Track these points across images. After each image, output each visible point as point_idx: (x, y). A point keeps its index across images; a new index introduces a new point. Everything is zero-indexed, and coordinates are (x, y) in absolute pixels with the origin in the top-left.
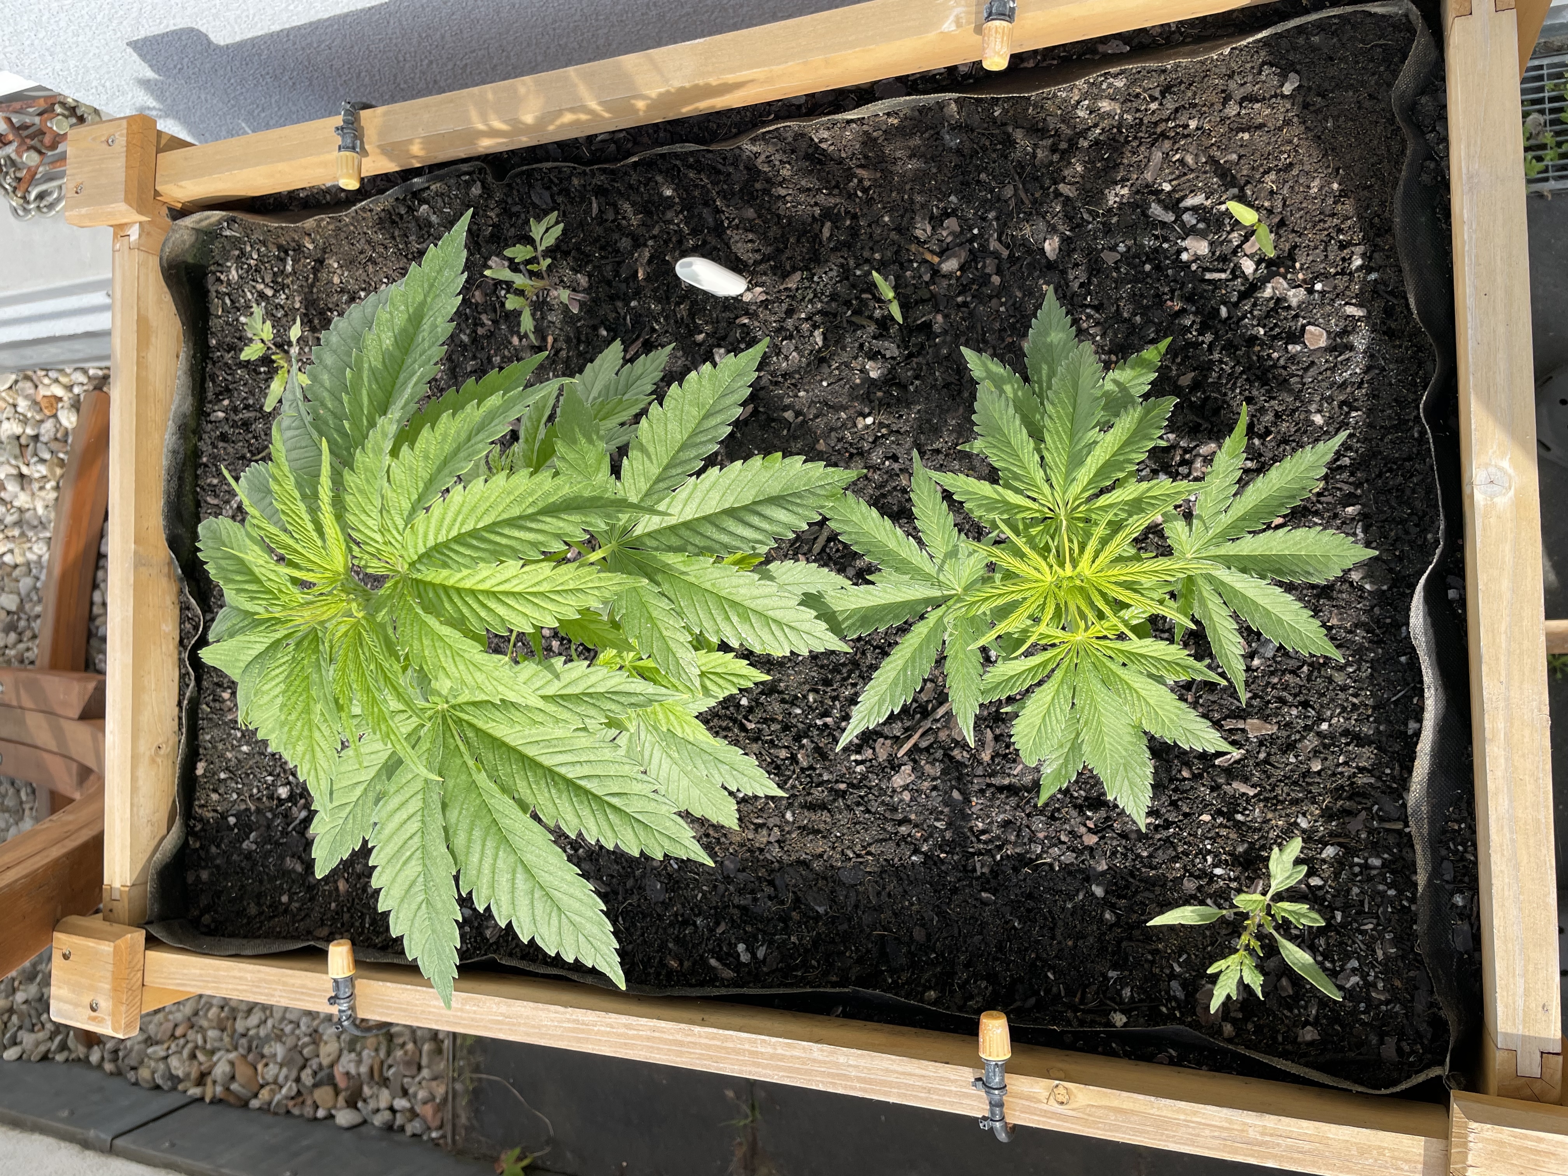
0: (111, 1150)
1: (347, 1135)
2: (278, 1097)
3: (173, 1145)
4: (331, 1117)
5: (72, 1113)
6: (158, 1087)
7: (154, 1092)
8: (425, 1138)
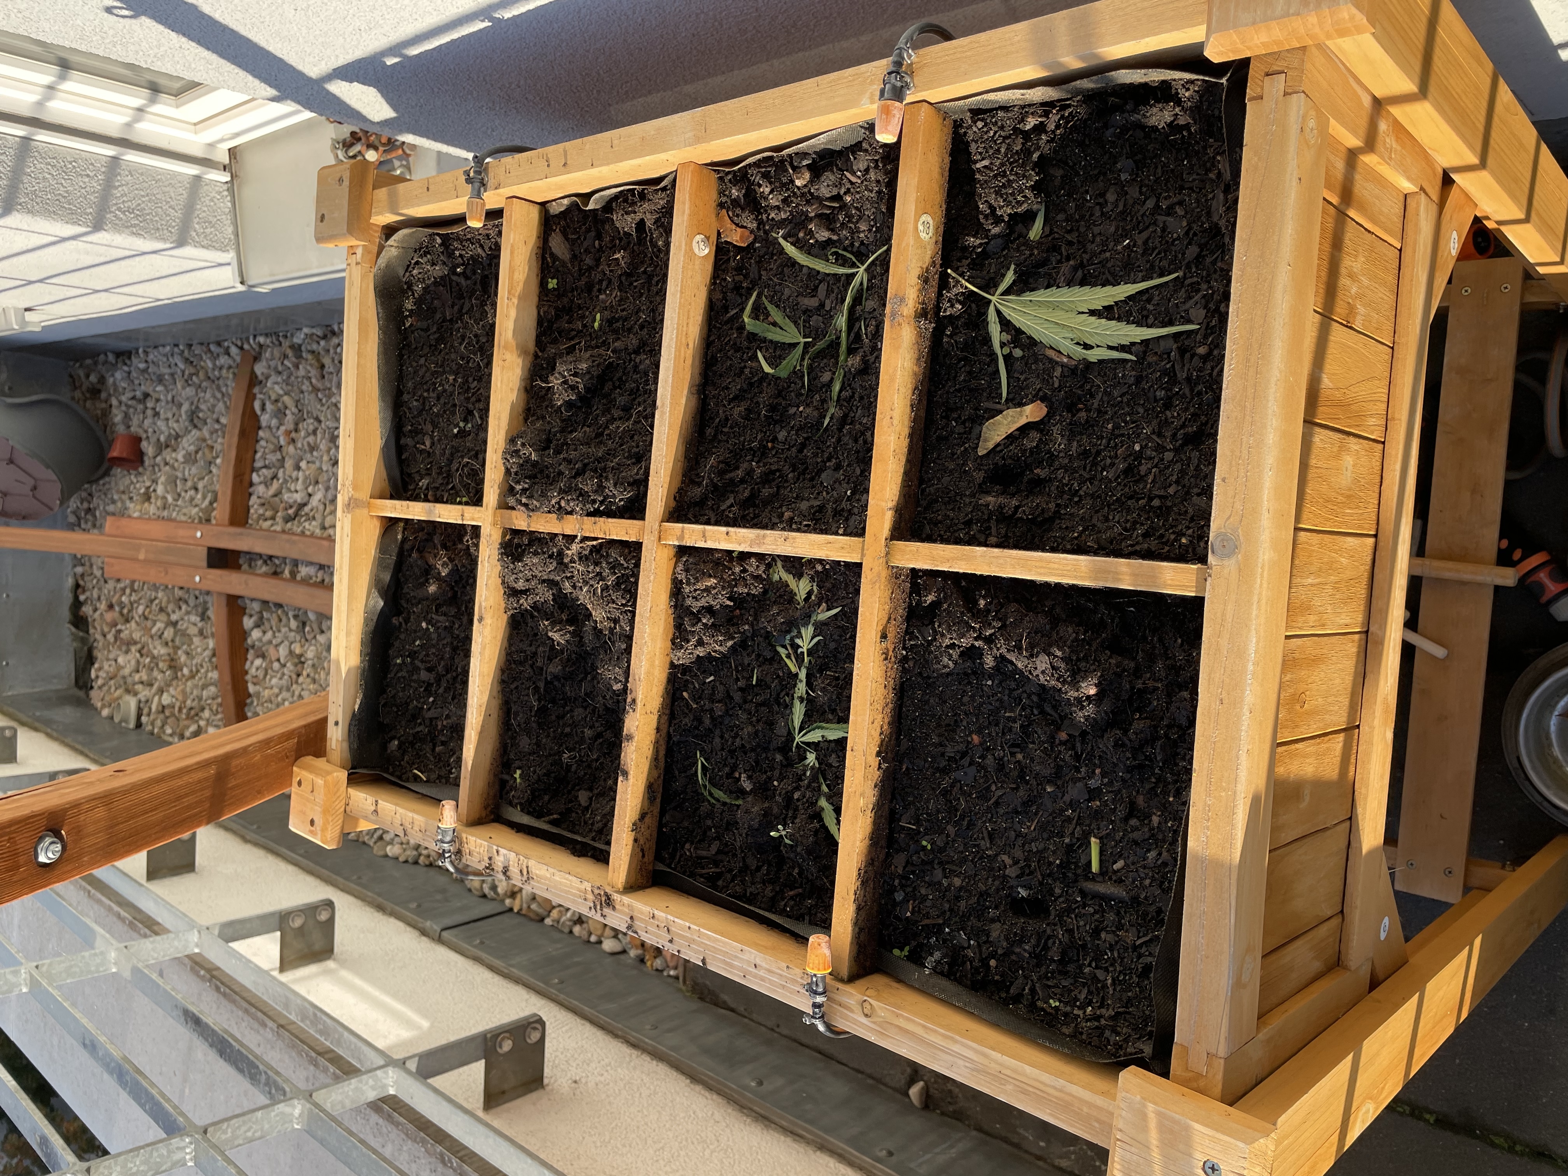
0: (440, 940)
1: (609, 960)
2: (563, 919)
3: (482, 943)
4: (600, 942)
5: (419, 906)
6: (484, 896)
7: (482, 900)
8: (665, 973)
